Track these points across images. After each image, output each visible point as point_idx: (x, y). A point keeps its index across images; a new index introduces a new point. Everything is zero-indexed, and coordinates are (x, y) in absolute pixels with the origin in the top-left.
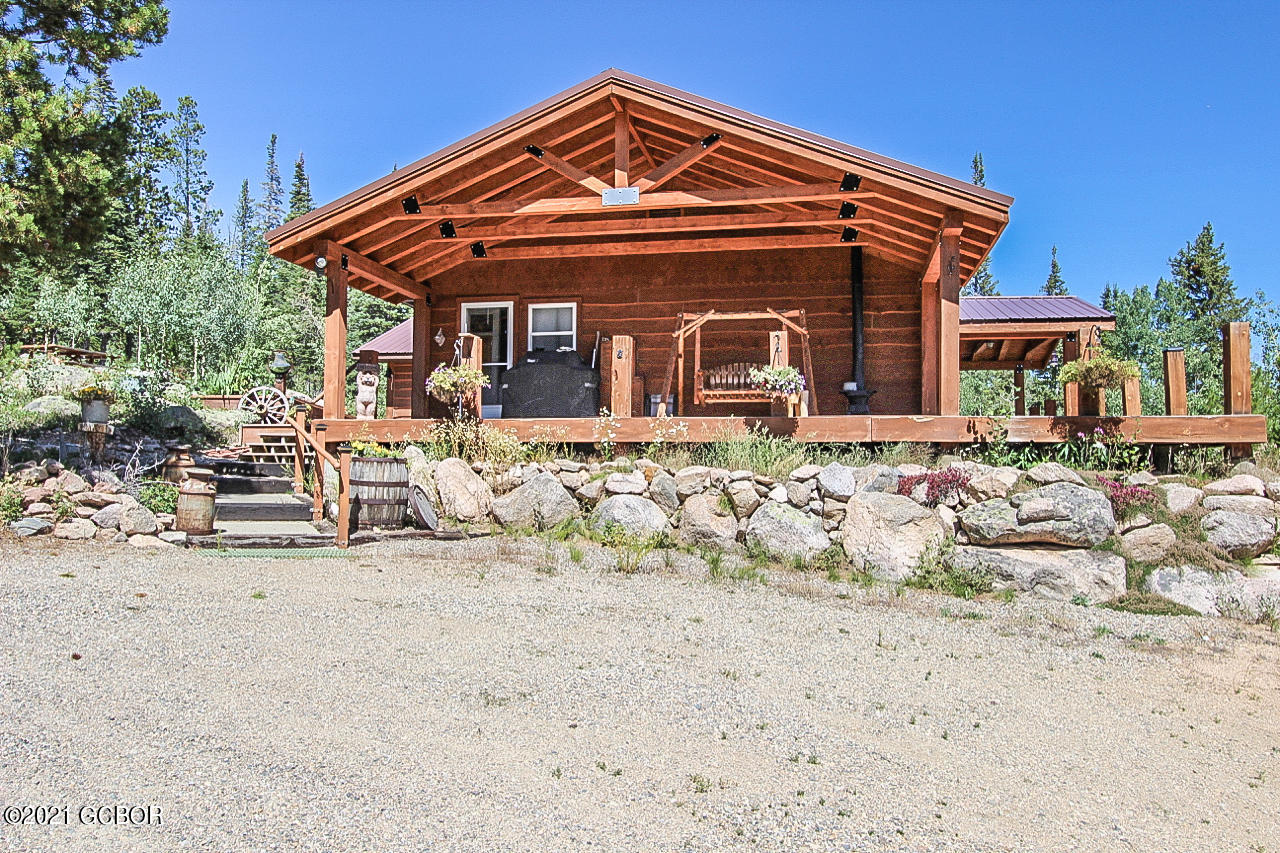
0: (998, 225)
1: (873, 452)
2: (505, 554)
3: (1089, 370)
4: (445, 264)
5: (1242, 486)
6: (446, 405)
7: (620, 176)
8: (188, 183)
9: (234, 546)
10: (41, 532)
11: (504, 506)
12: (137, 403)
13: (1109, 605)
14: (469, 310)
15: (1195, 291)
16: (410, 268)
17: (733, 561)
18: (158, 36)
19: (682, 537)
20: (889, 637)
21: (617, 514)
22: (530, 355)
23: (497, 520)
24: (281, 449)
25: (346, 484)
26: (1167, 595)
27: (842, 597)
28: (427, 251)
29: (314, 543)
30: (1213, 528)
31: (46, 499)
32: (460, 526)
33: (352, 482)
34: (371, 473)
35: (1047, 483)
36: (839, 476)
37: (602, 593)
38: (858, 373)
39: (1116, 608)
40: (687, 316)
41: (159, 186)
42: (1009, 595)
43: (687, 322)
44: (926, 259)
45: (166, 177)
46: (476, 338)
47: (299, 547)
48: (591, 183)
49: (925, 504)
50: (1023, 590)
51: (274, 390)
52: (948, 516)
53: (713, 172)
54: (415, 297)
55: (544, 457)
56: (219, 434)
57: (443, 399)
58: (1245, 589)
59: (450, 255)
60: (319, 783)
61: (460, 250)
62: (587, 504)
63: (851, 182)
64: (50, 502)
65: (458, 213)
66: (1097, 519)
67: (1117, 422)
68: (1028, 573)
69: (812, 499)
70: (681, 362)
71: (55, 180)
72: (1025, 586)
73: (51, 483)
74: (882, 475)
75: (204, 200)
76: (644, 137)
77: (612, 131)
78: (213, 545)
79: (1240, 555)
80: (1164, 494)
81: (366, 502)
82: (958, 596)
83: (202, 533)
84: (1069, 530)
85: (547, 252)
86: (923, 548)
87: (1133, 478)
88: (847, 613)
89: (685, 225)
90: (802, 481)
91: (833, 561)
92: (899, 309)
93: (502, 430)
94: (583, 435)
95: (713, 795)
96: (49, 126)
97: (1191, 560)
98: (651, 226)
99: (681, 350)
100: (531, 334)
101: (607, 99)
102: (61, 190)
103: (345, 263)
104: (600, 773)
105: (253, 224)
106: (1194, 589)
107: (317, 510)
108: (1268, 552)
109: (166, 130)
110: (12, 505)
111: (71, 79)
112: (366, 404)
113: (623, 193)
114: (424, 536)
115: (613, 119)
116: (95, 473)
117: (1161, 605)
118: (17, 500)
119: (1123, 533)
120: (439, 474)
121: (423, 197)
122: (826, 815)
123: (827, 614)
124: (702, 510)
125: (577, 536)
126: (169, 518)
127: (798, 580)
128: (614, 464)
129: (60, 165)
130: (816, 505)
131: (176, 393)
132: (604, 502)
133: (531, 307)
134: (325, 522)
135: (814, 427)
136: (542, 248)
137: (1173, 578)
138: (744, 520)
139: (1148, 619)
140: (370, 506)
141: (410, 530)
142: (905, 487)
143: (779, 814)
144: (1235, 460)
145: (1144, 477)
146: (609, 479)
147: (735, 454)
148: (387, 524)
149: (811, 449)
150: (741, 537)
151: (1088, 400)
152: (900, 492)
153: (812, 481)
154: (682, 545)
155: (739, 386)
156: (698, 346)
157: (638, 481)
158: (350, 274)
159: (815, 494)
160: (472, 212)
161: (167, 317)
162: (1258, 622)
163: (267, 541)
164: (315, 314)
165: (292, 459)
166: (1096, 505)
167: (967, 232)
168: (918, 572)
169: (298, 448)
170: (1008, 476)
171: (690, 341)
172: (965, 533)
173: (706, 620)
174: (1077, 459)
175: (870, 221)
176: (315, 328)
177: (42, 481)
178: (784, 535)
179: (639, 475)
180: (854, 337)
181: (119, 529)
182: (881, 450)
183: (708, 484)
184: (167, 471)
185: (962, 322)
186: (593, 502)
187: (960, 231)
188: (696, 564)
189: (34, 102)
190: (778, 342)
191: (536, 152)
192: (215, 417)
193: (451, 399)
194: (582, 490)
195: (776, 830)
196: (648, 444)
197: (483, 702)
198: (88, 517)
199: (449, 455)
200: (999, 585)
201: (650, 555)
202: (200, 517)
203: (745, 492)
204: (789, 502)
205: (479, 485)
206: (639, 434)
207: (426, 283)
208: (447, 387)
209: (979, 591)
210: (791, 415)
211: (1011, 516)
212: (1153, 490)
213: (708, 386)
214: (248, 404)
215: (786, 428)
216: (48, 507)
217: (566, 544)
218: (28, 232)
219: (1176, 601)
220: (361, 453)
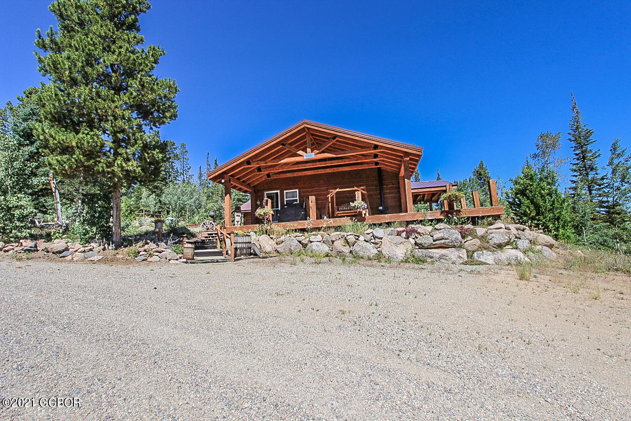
0: (419, 156)
1: (389, 225)
2: (281, 261)
3: (450, 195)
4: (259, 181)
5: (498, 227)
6: (261, 219)
7: (309, 150)
8: (183, 167)
9: (200, 263)
10: (144, 260)
11: (280, 248)
12: (170, 227)
13: (463, 264)
14: (267, 194)
15: (480, 180)
16: (248, 182)
17: (349, 258)
18: (175, 118)
19: (333, 253)
20: (397, 275)
21: (314, 248)
22: (285, 205)
23: (278, 252)
24: (213, 237)
25: (233, 243)
26: (480, 260)
27: (383, 266)
28: (254, 177)
29: (224, 261)
30: (491, 239)
31: (145, 251)
32: (267, 255)
33: (234, 243)
34: (240, 240)
35: (441, 229)
36: (379, 232)
37: (311, 269)
38: (383, 204)
39: (465, 264)
40: (331, 191)
41: (175, 168)
42: (433, 263)
43: (331, 192)
44: (400, 169)
45: (177, 165)
46: (269, 200)
47: (219, 262)
48: (300, 152)
49: (405, 238)
50: (437, 261)
51: (210, 221)
52: (413, 241)
53: (336, 148)
54: (251, 191)
55: (291, 233)
56: (195, 234)
57: (261, 218)
58: (503, 256)
59: (261, 177)
60: (228, 316)
61: (263, 176)
62: (304, 246)
63: (376, 147)
64: (146, 251)
65: (262, 164)
66: (457, 239)
67: (459, 211)
68: (438, 255)
69: (372, 239)
70: (330, 204)
71: (147, 157)
72: (437, 260)
73: (146, 246)
74: (392, 231)
75: (188, 172)
76: (315, 139)
77: (306, 138)
78: (194, 263)
79: (500, 246)
80: (476, 230)
81: (239, 248)
82: (417, 264)
83: (191, 259)
84: (449, 242)
85: (289, 175)
86: (406, 251)
87: (466, 227)
88: (384, 270)
89: (329, 164)
90: (368, 234)
91: (379, 257)
92: (393, 185)
93: (278, 226)
94: (302, 226)
95: (347, 314)
96: (145, 142)
97: (486, 249)
98: (319, 165)
99: (330, 201)
100: (285, 199)
101: (304, 128)
102: (148, 160)
103: (230, 181)
104: (312, 311)
105: (203, 178)
106: (488, 257)
107: (224, 252)
108: (509, 245)
109: (177, 152)
110: (135, 252)
111: (151, 131)
112: (238, 222)
113: (309, 155)
114: (256, 257)
115: (305, 135)
116: (159, 243)
117: (478, 262)
118: (137, 251)
119: (465, 242)
120: (260, 240)
121: (252, 160)
122: (381, 318)
123: (379, 270)
124: (339, 245)
125: (302, 255)
126: (181, 255)
127: (369, 262)
128: (312, 233)
129: (148, 154)
130: (373, 241)
131: (182, 224)
132: (310, 245)
133: (285, 192)
134: (227, 256)
135: (370, 219)
136: (288, 174)
137: (481, 254)
138: (352, 247)
139: (474, 266)
140: (240, 249)
141: (253, 256)
142: (399, 234)
143: (367, 318)
144: (496, 220)
145: (469, 226)
146: (311, 238)
147: (348, 228)
148: (245, 255)
149: (370, 226)
150: (351, 252)
151: (451, 206)
152: (397, 235)
153: (371, 234)
154: (333, 255)
155: (347, 210)
156: (335, 199)
157: (319, 238)
158: (232, 184)
159: (372, 238)
160: (266, 163)
161: (179, 202)
162: (507, 265)
163: (210, 261)
164: (222, 202)
165: (217, 239)
166: (455, 234)
167: (411, 159)
168: (405, 258)
169: (218, 236)
170: (430, 228)
171: (332, 198)
172: (417, 246)
173: (342, 273)
174: (449, 223)
175: (382, 159)
176: (222, 206)
177: (144, 246)
178: (364, 250)
179: (319, 236)
180: (380, 194)
181: (166, 259)
182: (391, 224)
183: (340, 237)
184: (180, 242)
185: (412, 189)
186: (306, 245)
187: (408, 159)
188: (338, 260)
189: (141, 136)
190: (358, 195)
191: (284, 145)
192: (193, 230)
193: (263, 218)
194: (303, 242)
195: (367, 322)
196: (322, 227)
197: (276, 295)
198: (157, 256)
199: (263, 234)
200: (429, 260)
201: (324, 259)
202: (190, 254)
203: (351, 239)
204: (365, 240)
205: (273, 242)
206: (319, 225)
207: (254, 187)
208: (262, 214)
209: (423, 262)
210: (363, 216)
211: (431, 239)
212: (472, 230)
213: (338, 210)
214: (203, 226)
215: (362, 219)
216: (146, 253)
217: (299, 257)
218: (139, 173)
219: (482, 261)
220: (237, 234)
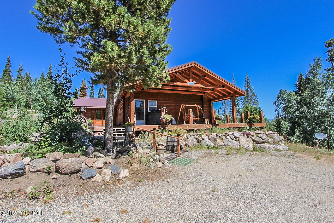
7: (191, 80)
11: (189, 143)
14: (135, 101)
23: (189, 146)
36: (237, 134)
48: (186, 80)
49: (248, 138)
62: (199, 141)
63: (223, 86)
91: (240, 148)
100: (148, 106)
101: (193, 66)
106: (280, 147)
130: (235, 139)
132: (203, 141)
133: (148, 101)
137: (277, 146)
146: (202, 137)
150: (225, 145)
152: (243, 136)
153: (232, 135)
157: (206, 137)
166: (266, 137)
183: (217, 136)
191: (176, 73)
204: (231, 139)
211: (260, 139)
